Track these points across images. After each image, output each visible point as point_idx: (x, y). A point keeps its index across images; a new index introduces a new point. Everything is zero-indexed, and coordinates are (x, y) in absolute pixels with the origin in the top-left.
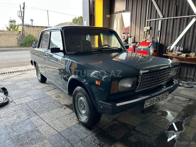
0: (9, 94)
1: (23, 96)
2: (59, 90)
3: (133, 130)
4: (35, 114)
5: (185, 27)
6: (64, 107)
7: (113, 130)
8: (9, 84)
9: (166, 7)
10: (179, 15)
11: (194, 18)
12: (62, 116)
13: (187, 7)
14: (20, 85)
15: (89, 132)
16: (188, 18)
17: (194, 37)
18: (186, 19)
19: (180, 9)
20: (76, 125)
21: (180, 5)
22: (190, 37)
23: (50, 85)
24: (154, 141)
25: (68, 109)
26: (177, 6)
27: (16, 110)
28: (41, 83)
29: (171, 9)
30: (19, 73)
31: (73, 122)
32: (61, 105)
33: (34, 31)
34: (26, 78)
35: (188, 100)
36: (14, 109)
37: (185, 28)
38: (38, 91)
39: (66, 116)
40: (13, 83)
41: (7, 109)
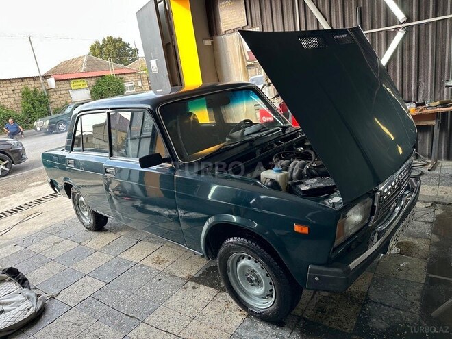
0: (29, 281)
1: (72, 280)
2: (150, 242)
3: (367, 303)
4: (134, 320)
5: (383, 50)
6: (191, 284)
7: (329, 313)
8: (12, 252)
9: (337, 12)
10: (368, 28)
11: (400, 30)
12: (201, 309)
13: (382, 9)
14: (43, 248)
15: (283, 331)
16: (386, 31)
17: (404, 69)
18: (382, 34)
19: (368, 14)
20: (246, 324)
21: (367, 6)
22: (398, 71)
23: (122, 233)
24: (420, 315)
25: (202, 287)
26: (360, 8)
27: (80, 323)
28: (96, 233)
29: (349, 17)
30: (17, 216)
31: (232, 316)
32: (181, 283)
33: (4, 93)
34: (46, 228)
35: (430, 205)
36: (72, 319)
37: (384, 53)
38: (99, 255)
39: (210, 305)
40: (19, 248)
41: (54, 324)
